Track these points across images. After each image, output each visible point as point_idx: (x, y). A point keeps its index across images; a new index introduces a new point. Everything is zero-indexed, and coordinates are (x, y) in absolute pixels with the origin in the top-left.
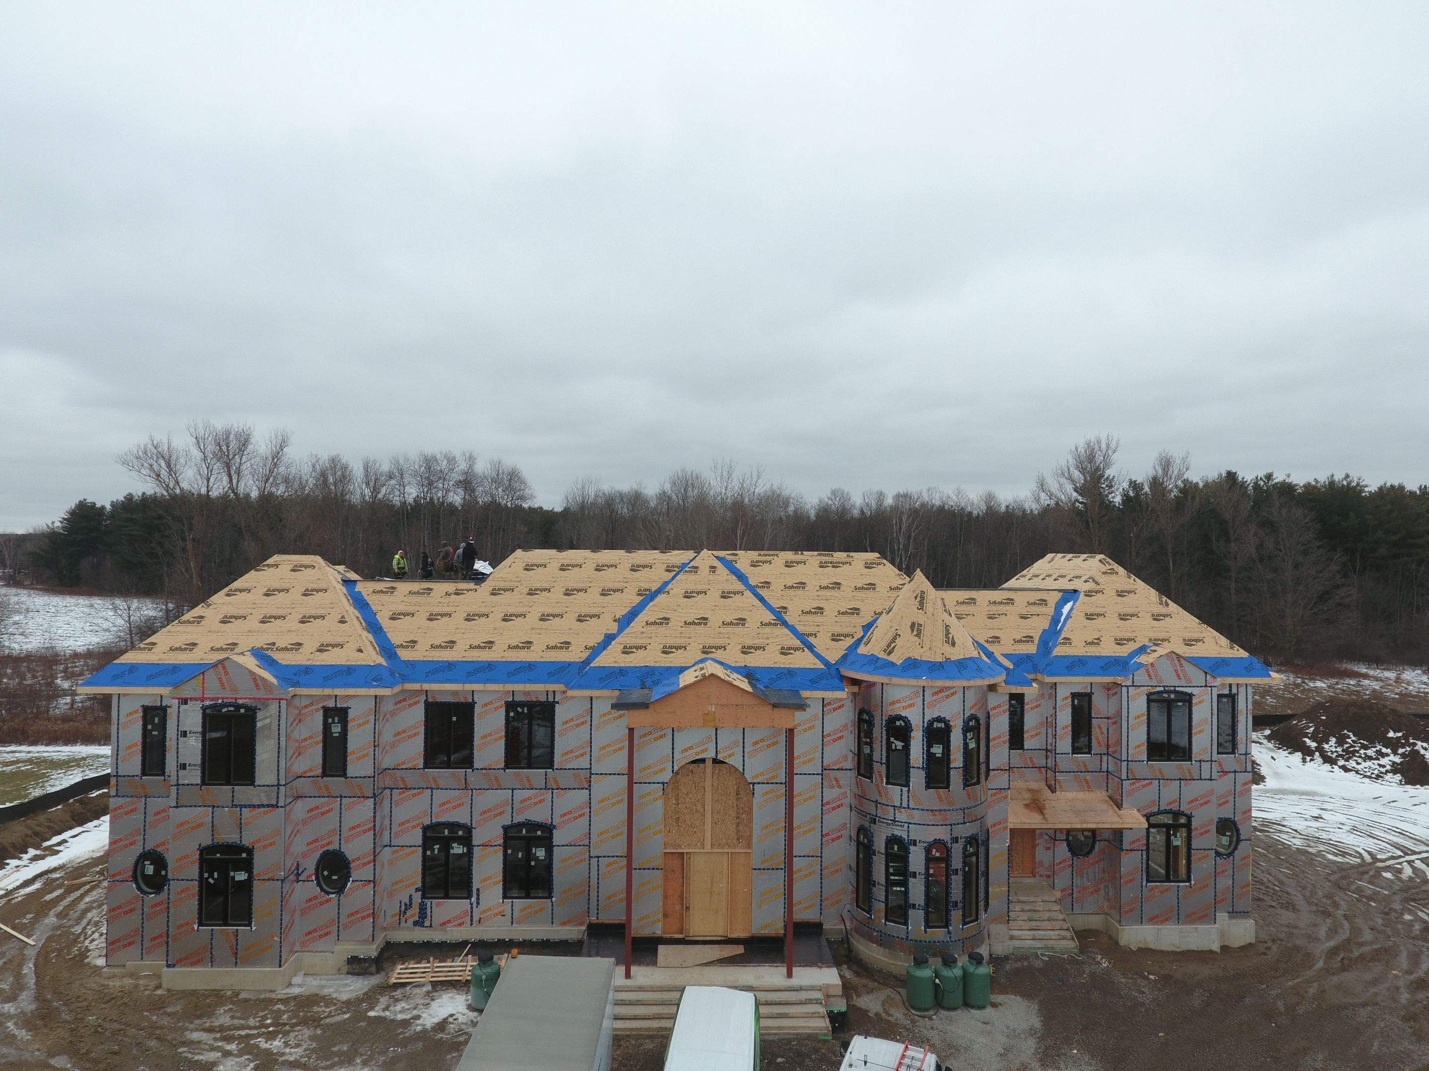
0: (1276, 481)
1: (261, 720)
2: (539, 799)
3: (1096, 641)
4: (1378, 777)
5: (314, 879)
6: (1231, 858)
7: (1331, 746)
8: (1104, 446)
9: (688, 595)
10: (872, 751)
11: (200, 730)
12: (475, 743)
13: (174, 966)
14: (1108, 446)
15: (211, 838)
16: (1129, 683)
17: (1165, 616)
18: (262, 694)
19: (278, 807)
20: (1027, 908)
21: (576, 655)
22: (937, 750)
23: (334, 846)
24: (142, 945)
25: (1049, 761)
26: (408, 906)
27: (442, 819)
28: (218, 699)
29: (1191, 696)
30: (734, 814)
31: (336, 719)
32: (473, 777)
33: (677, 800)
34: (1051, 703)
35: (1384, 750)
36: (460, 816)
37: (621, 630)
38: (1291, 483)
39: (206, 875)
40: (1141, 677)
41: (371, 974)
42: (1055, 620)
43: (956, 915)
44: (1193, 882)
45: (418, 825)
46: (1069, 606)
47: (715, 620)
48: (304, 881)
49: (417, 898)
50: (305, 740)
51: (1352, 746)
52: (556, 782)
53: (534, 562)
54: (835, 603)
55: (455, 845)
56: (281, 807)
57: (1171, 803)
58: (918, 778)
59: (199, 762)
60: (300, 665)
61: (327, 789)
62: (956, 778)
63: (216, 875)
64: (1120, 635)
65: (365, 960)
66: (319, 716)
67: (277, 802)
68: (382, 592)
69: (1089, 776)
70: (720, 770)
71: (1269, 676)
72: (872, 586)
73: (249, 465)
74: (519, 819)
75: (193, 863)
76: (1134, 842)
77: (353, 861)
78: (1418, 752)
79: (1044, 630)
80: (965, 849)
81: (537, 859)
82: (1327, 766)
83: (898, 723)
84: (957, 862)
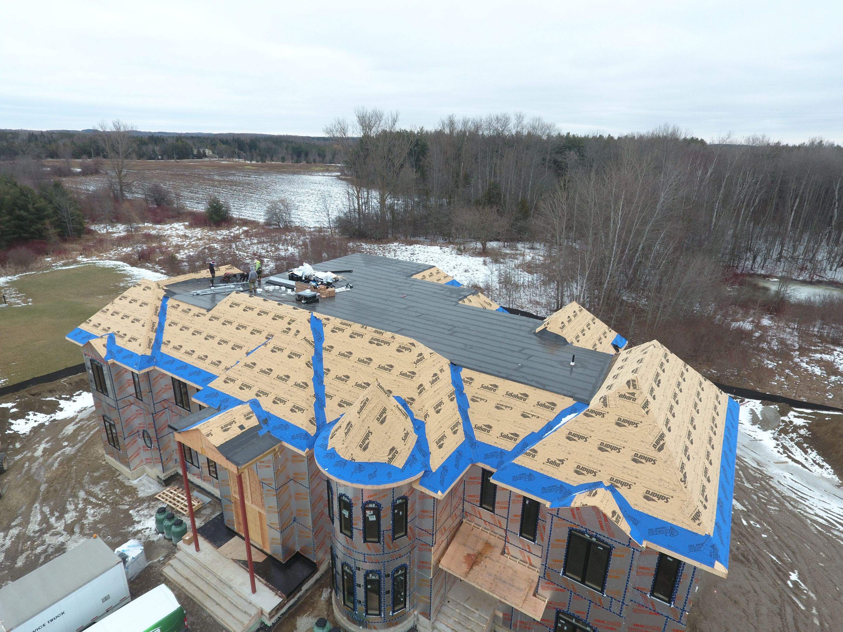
1: (104, 371)
3: (558, 462)
9: (274, 350)
11: (91, 368)
16: (554, 513)
18: (102, 360)
19: (116, 409)
20: (464, 613)
21: (220, 370)
23: (146, 429)
28: (92, 358)
29: (611, 547)
30: (259, 492)
40: (566, 513)
41: (163, 486)
42: (549, 427)
46: (570, 416)
47: (275, 373)
48: (141, 438)
57: (579, 612)
59: (94, 381)
60: (120, 347)
61: (139, 404)
62: (357, 534)
64: (585, 464)
68: (174, 307)
69: (531, 556)
76: (544, 620)
77: (152, 437)
79: (532, 433)
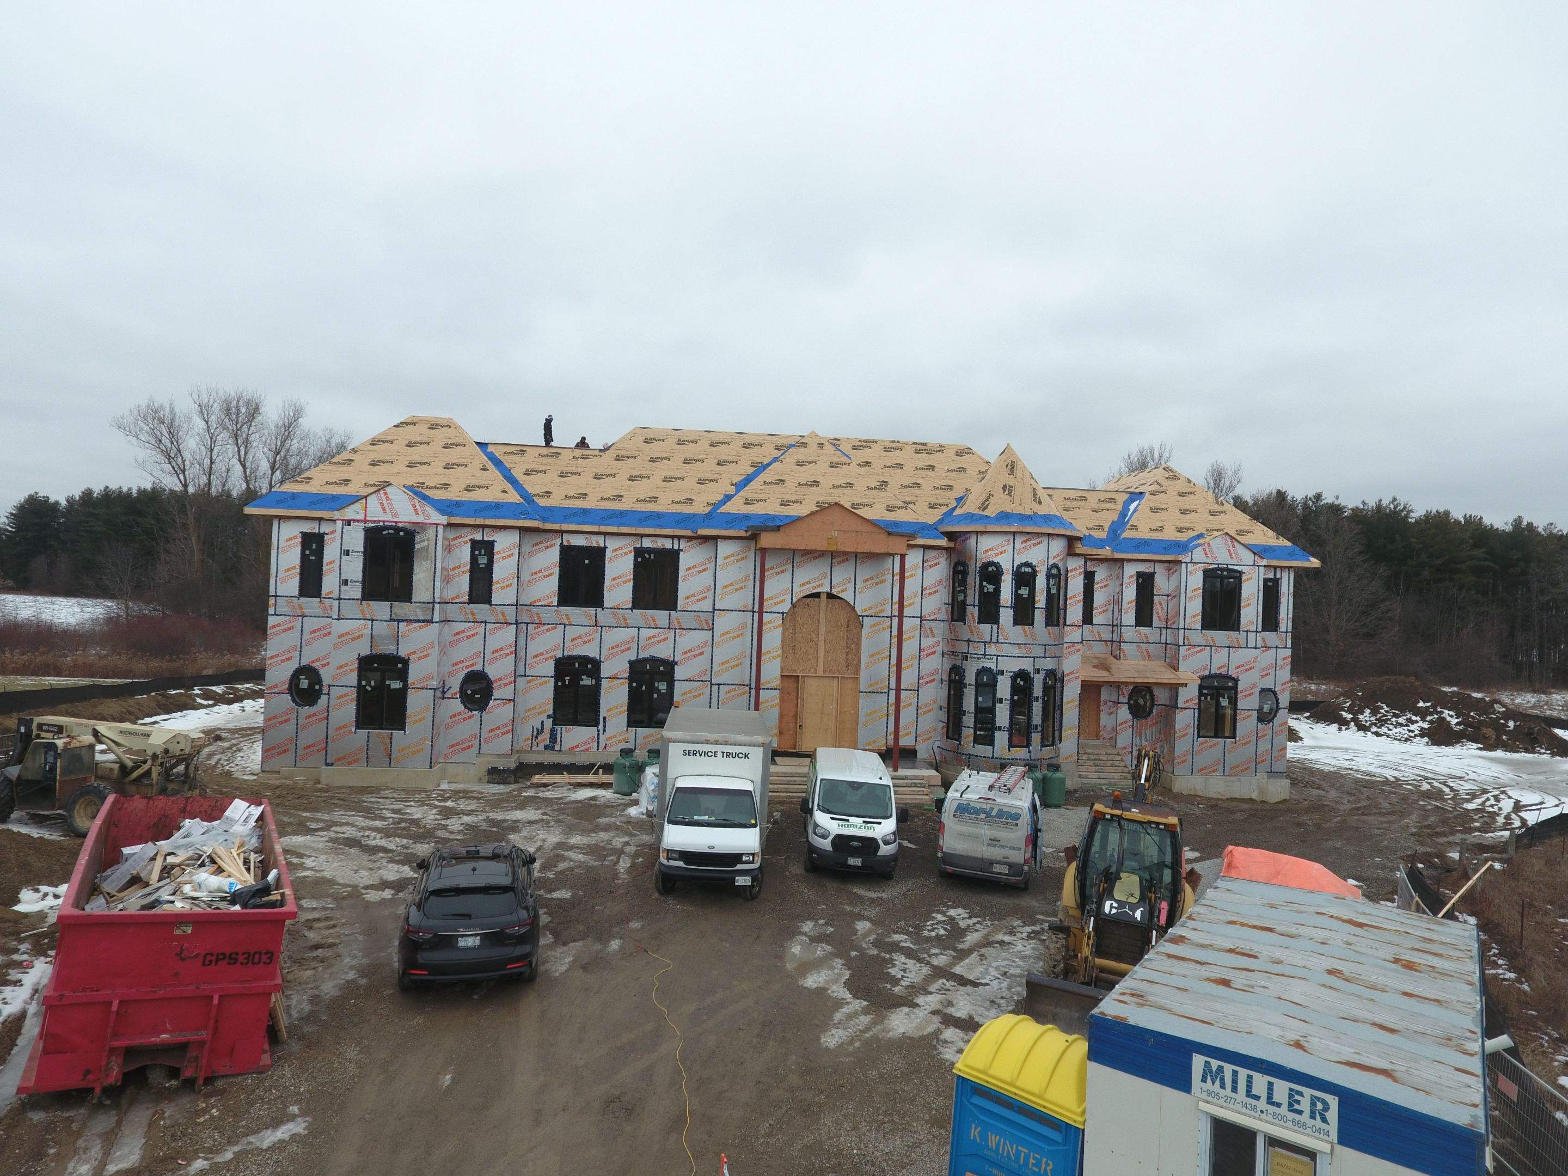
0: (1325, 501)
1: (419, 543)
2: (663, 637)
3: (1159, 529)
4: (1406, 740)
5: (458, 696)
6: (1271, 723)
7: (1366, 716)
8: (1156, 455)
9: (800, 464)
10: (965, 597)
11: (362, 549)
12: (606, 585)
13: (332, 765)
14: (1161, 456)
15: (369, 648)
16: (1188, 560)
17: (1221, 512)
18: (420, 519)
19: (432, 622)
20: (1092, 757)
21: (699, 508)
22: (1024, 592)
23: (478, 668)
24: (296, 753)
25: (1115, 634)
26: (540, 731)
27: (574, 653)
28: (379, 521)
29: (1241, 573)
30: (844, 644)
31: (483, 553)
32: (604, 616)
33: (794, 630)
34: (1118, 583)
35: (1414, 718)
36: (590, 651)
37: (737, 492)
38: (1339, 505)
39: (364, 683)
40: (1198, 555)
41: (509, 783)
42: (1123, 514)
43: (1036, 737)
44: (1237, 739)
45: (551, 657)
46: (1135, 504)
47: (826, 483)
48: (449, 698)
49: (549, 723)
50: (454, 569)
51: (1385, 715)
52: (679, 622)
53: (653, 437)
54: (929, 482)
55: (584, 677)
56: (436, 622)
57: (1220, 668)
58: (1006, 615)
59: (361, 579)
60: (450, 500)
61: (473, 614)
62: (1039, 616)
63: (373, 683)
64: (1180, 525)
65: (504, 771)
66: (467, 548)
67: (432, 618)
68: (513, 453)
69: (1151, 647)
70: (833, 605)
71: (1309, 560)
72: (963, 469)
73: (258, 437)
74: (644, 655)
75: (352, 671)
76: (1187, 701)
77: (496, 681)
78: (1444, 719)
79: (1113, 522)
80: (1045, 680)
81: (659, 692)
82: (1362, 733)
83: (990, 569)
84: (1038, 691)
